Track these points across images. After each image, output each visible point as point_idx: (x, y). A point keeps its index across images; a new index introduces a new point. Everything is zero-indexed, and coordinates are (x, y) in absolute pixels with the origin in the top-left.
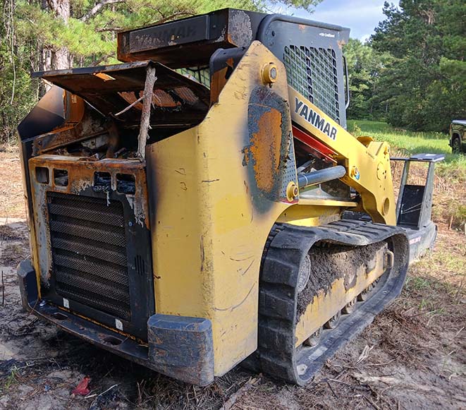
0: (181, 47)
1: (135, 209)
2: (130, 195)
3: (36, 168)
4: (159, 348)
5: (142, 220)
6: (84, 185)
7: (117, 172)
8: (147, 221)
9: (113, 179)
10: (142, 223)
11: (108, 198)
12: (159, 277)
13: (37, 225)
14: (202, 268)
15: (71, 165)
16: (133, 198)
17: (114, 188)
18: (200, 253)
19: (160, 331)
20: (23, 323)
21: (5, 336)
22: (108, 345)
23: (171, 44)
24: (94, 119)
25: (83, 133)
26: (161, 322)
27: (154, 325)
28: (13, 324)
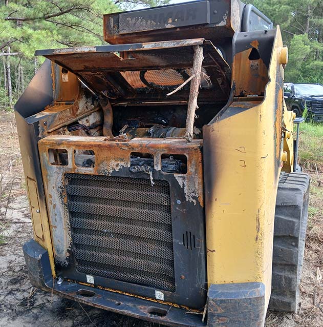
0: (178, 30)
1: (186, 188)
2: (180, 175)
3: (49, 150)
4: (219, 316)
5: (194, 198)
6: (117, 165)
7: (162, 153)
8: (201, 200)
9: (157, 160)
10: (194, 201)
11: (152, 178)
12: (214, 251)
13: (50, 207)
14: (257, 238)
15: (99, 146)
16: (184, 178)
17: (158, 168)
18: (256, 224)
19: (222, 301)
20: (20, 296)
21: (8, 314)
22: (157, 318)
23: (169, 26)
24: (87, 97)
25: (79, 111)
26: (222, 294)
27: (216, 296)
28: (10, 298)
